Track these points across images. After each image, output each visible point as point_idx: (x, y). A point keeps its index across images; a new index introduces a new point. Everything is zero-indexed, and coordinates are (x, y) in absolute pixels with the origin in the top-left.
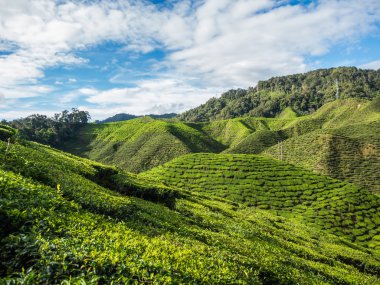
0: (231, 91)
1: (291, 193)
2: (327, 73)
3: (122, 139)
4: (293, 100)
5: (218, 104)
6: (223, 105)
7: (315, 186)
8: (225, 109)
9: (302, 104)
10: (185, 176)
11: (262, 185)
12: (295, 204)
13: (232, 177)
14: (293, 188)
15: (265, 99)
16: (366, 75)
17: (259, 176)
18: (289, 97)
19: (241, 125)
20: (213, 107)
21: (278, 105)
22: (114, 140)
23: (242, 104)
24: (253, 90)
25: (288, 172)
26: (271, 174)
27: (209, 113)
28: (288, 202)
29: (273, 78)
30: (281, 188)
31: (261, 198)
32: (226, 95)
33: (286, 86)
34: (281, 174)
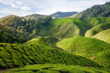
1: (101, 48)
3: (61, 24)
6: (92, 11)
7: (107, 47)
10: (78, 41)
11: (95, 46)
12: (101, 51)
13: (88, 43)
14: (102, 47)
17: (94, 44)
22: (59, 24)
24: (103, 5)
25: (102, 43)
26: (97, 43)
28: (100, 50)
30: (99, 47)
31: (94, 49)
34: (100, 44)
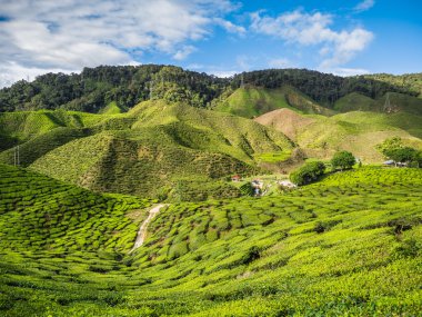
0: (50, 75)
2: (157, 69)
4: (118, 94)
5: (29, 89)
8: (38, 96)
9: (129, 100)
15: (90, 89)
16: (189, 77)
18: (115, 90)
19: (46, 118)
20: (21, 92)
21: (102, 98)
23: (62, 92)
27: (16, 100)
29: (101, 67)
32: (41, 79)
33: (115, 78)
